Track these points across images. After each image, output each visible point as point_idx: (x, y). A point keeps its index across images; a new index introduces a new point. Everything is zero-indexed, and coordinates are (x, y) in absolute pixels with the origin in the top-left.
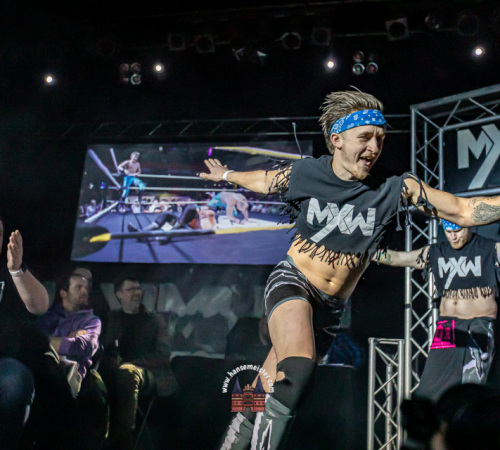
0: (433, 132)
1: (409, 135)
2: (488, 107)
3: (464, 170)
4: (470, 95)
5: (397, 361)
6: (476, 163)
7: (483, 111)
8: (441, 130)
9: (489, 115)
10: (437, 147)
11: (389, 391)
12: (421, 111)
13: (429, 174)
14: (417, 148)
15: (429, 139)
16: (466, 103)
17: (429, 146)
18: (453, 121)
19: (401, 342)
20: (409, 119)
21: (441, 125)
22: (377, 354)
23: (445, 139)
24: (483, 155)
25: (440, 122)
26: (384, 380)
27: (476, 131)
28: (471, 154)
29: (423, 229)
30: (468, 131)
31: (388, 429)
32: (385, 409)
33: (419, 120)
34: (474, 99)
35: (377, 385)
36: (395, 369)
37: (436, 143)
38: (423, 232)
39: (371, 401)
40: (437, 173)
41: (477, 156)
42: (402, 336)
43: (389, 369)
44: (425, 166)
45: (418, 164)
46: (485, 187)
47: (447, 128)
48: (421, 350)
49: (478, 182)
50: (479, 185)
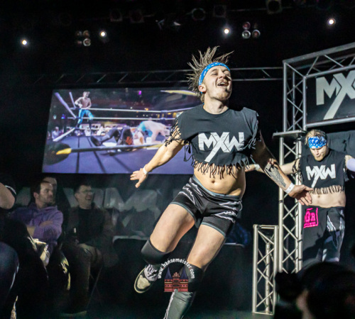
0: (299, 79)
1: (282, 81)
2: (338, 61)
3: (321, 106)
4: (325, 53)
5: (273, 241)
6: (329, 101)
7: (334, 64)
8: (305, 78)
9: (338, 67)
10: (302, 90)
11: (268, 261)
12: (290, 64)
13: (296, 109)
14: (288, 91)
15: (296, 84)
16: (322, 58)
17: (296, 90)
18: (313, 72)
19: (276, 227)
20: (282, 70)
21: (305, 74)
22: (259, 235)
23: (307, 84)
24: (334, 95)
25: (304, 72)
26: (264, 254)
27: (329, 78)
28: (325, 95)
29: (291, 148)
30: (323, 78)
31: (267, 288)
32: (265, 274)
33: (289, 71)
34: (328, 55)
35: (259, 258)
36: (272, 246)
37: (301, 86)
38: (291, 150)
39: (255, 269)
40: (302, 108)
41: (330, 96)
42: (277, 223)
43: (268, 246)
44: (293, 103)
45: (288, 102)
46: (336, 118)
47: (309, 76)
48: (290, 233)
49: (330, 115)
50: (332, 117)
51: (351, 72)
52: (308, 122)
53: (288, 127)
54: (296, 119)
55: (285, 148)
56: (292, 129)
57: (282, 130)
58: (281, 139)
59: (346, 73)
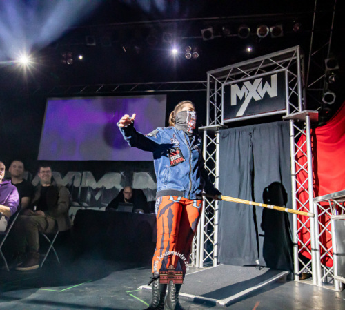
0: (219, 85)
2: (247, 72)
3: (235, 106)
4: (237, 66)
6: (240, 102)
7: (244, 74)
8: (223, 87)
9: (247, 76)
10: (221, 94)
12: (213, 75)
14: (211, 94)
15: (217, 89)
16: (235, 70)
17: (217, 93)
18: (229, 79)
21: (223, 83)
23: (225, 90)
24: (244, 98)
27: (240, 85)
28: (238, 98)
29: (213, 139)
30: (236, 85)
31: (193, 246)
34: (239, 67)
37: (220, 91)
38: (212, 141)
40: (221, 109)
41: (241, 99)
44: (215, 105)
45: (211, 104)
46: (245, 115)
47: (226, 83)
48: (210, 204)
49: (241, 112)
50: (242, 114)
51: (256, 80)
52: (225, 118)
53: (210, 122)
54: (217, 116)
55: (207, 139)
56: (214, 124)
57: (205, 125)
58: (205, 132)
59: (252, 81)
